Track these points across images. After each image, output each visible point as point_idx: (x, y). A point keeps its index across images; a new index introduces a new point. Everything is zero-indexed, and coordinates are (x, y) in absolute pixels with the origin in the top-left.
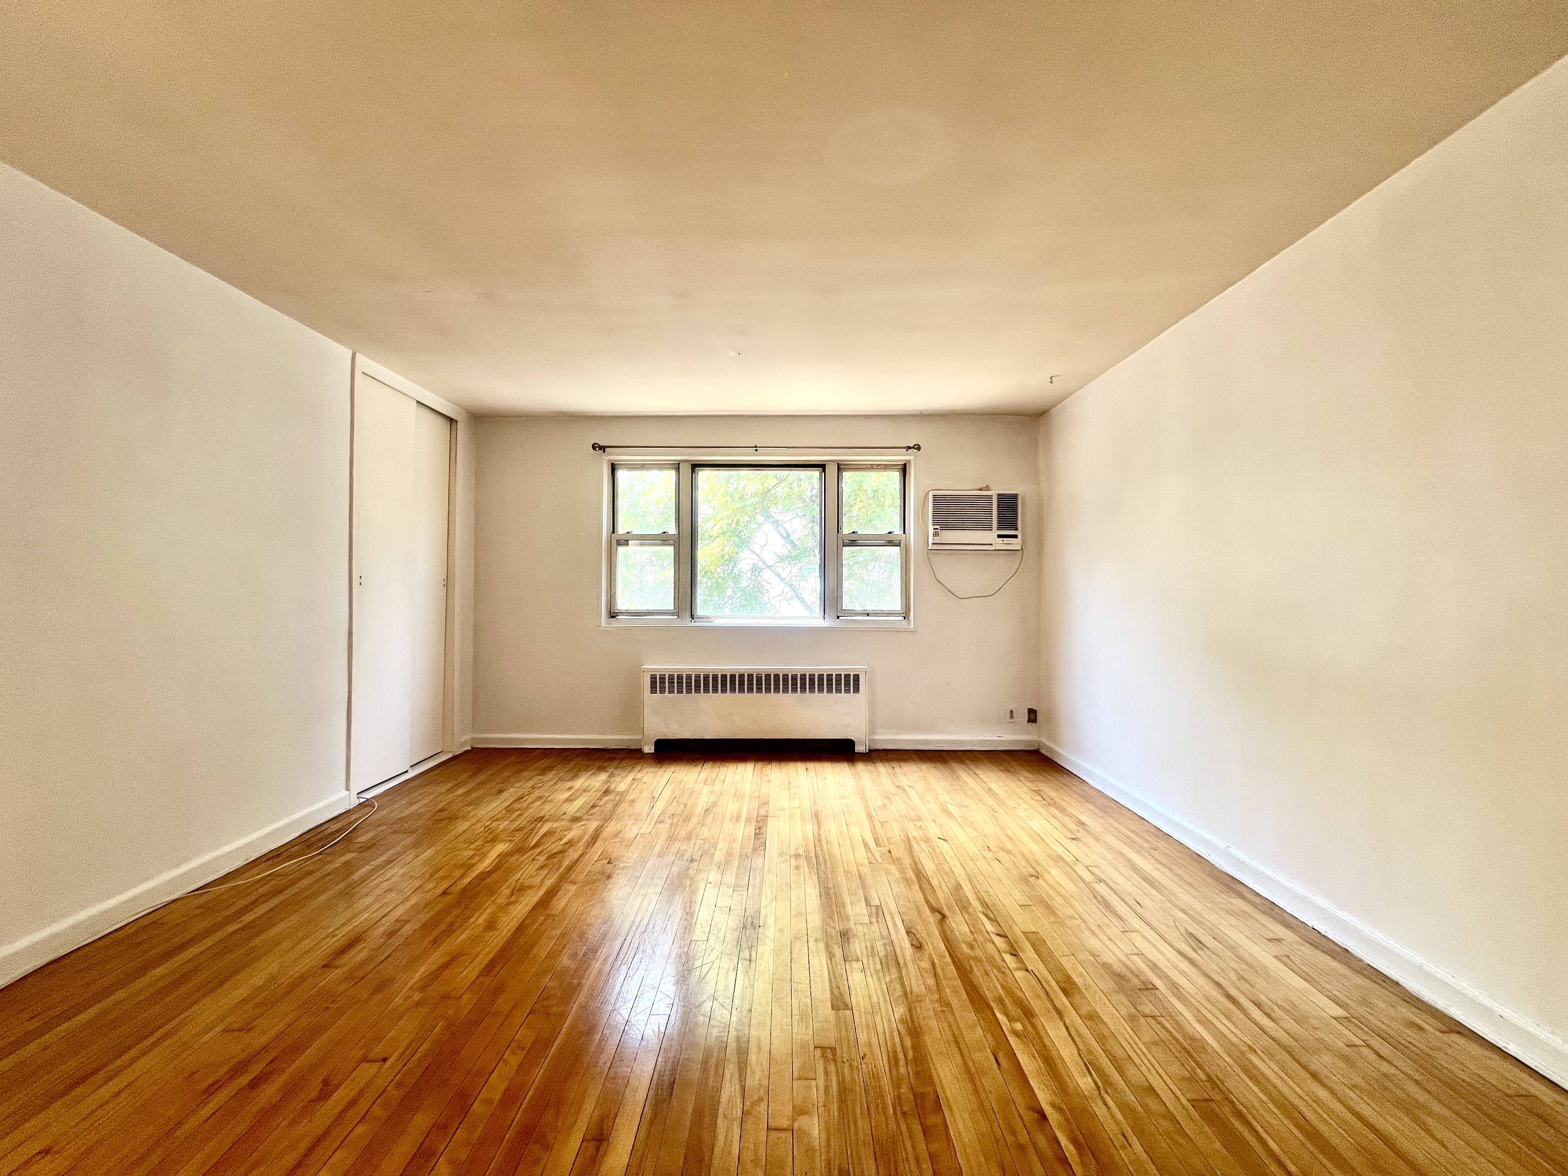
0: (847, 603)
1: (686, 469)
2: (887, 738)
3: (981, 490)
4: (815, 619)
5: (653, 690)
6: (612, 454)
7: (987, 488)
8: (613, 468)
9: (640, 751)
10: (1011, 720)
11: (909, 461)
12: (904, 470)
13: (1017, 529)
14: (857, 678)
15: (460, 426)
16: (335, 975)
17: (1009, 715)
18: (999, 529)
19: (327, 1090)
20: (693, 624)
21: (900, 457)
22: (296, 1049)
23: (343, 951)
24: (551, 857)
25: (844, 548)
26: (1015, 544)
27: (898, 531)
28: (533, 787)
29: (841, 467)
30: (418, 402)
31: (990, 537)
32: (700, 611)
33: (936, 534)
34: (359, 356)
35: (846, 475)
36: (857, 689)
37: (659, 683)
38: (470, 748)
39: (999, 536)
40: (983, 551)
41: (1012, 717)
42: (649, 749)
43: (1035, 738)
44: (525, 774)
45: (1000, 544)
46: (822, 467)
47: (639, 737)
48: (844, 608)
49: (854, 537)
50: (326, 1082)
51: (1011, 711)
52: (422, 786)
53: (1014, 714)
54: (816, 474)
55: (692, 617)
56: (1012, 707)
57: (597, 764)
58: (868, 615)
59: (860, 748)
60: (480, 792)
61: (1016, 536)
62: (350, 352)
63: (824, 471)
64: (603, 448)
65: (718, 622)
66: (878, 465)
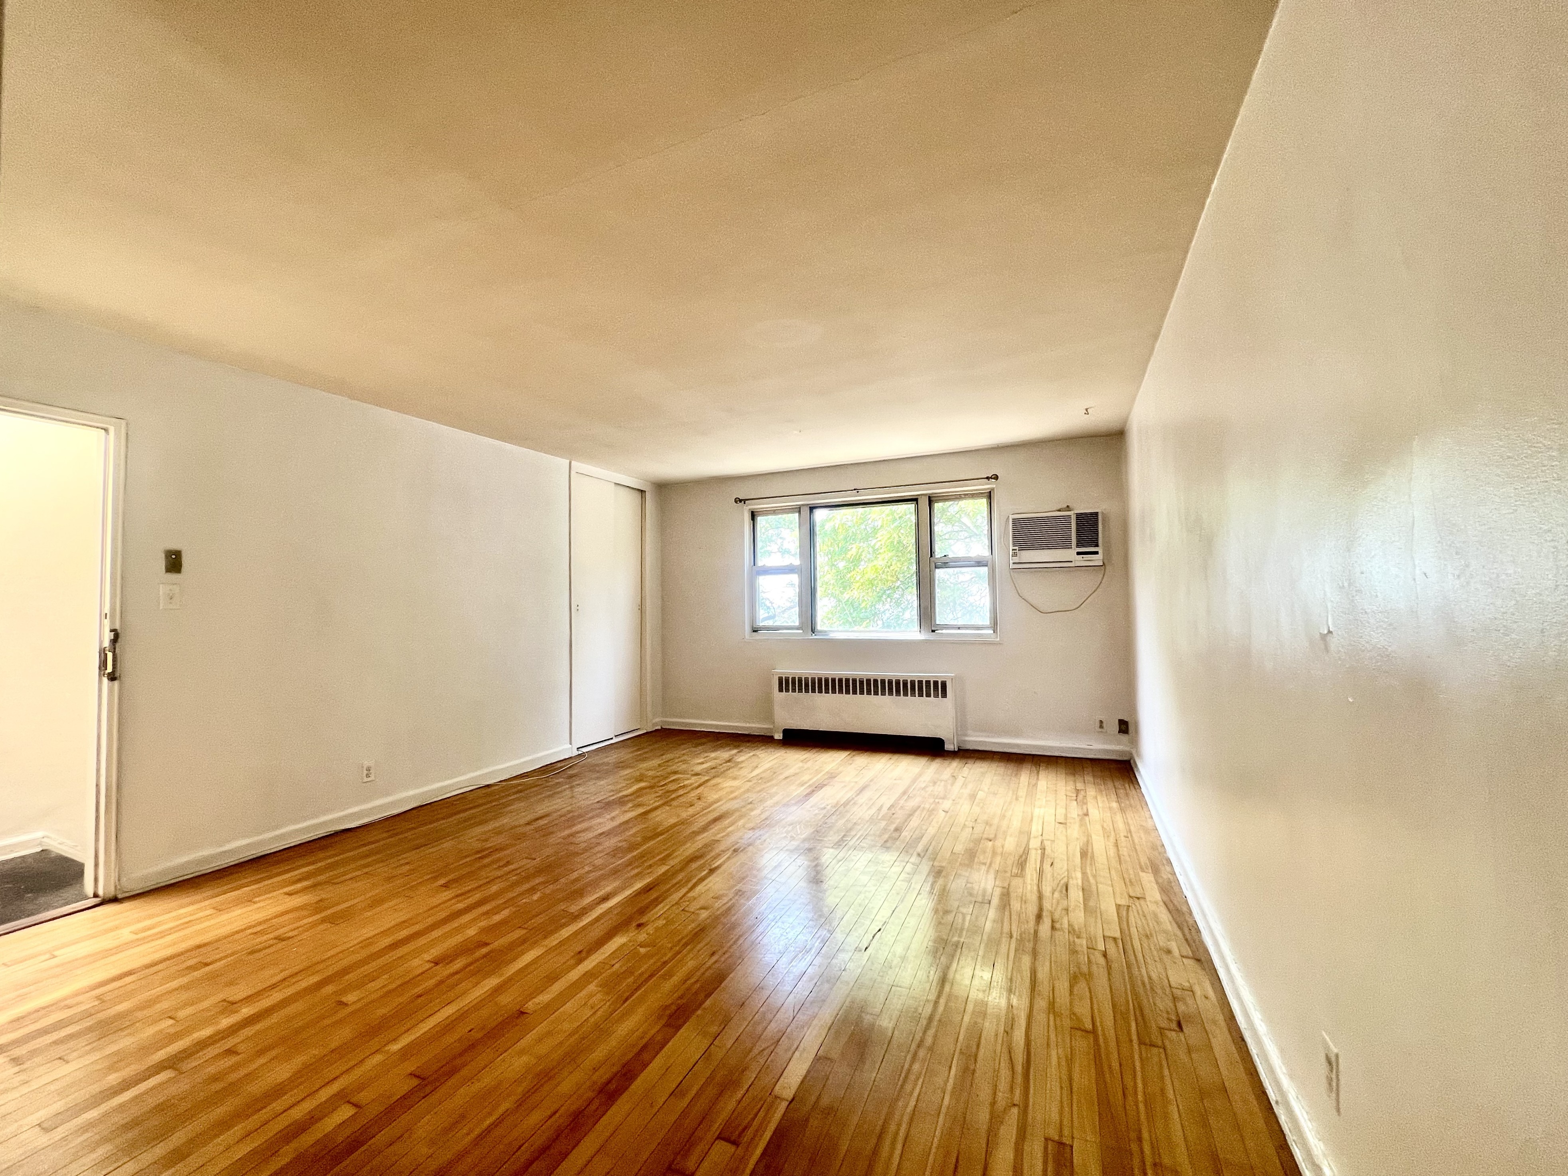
0: (939, 620)
1: (806, 511)
2: (976, 740)
3: (1059, 510)
4: (913, 633)
5: (781, 690)
6: (749, 505)
7: (1068, 508)
8: (753, 515)
9: (772, 737)
10: (1100, 730)
11: (993, 489)
12: (989, 496)
13: (1097, 546)
14: (944, 685)
15: (648, 496)
16: (529, 828)
17: (1098, 724)
18: (1078, 546)
19: (508, 863)
20: (814, 637)
21: (986, 486)
22: (502, 849)
23: (537, 819)
24: (668, 792)
25: (937, 570)
26: (1097, 560)
27: (986, 553)
28: (684, 754)
29: (932, 499)
30: (615, 483)
31: (1070, 554)
32: (819, 627)
33: (1015, 555)
34: (573, 463)
35: (937, 506)
36: (944, 695)
37: (785, 684)
38: (660, 728)
39: (1078, 553)
40: (1064, 568)
41: (1101, 727)
42: (778, 736)
43: (1127, 749)
44: (683, 747)
45: (1080, 561)
46: (914, 500)
47: (771, 727)
48: (938, 623)
49: (945, 560)
50: (508, 862)
51: (1101, 722)
52: (617, 748)
53: (1104, 725)
54: (911, 506)
55: (813, 631)
56: (1102, 718)
57: (735, 744)
58: (959, 628)
59: (948, 747)
60: (650, 754)
61: (1097, 553)
62: (568, 461)
63: (917, 503)
64: (744, 501)
65: (832, 636)
66: (965, 495)
